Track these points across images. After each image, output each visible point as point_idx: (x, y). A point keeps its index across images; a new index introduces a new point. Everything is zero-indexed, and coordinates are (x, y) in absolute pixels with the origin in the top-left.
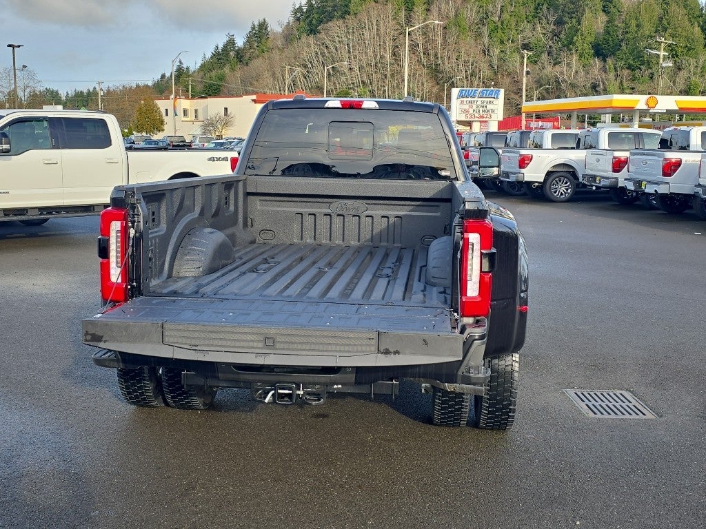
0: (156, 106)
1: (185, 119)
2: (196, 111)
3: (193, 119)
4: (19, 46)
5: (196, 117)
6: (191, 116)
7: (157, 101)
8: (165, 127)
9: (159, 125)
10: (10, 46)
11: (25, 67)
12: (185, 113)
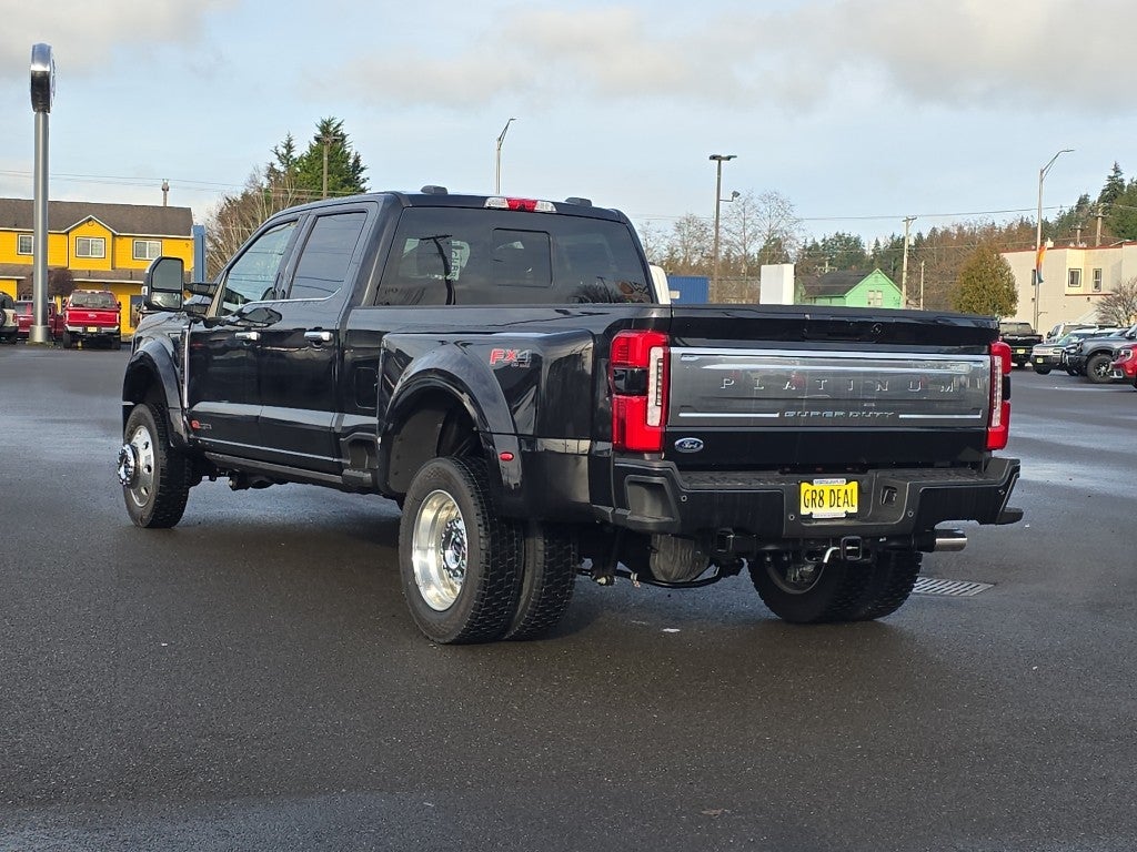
0: (1002, 263)
1: (1074, 290)
2: (1097, 274)
3: (1090, 289)
4: (729, 158)
5: (1097, 285)
6: (1086, 284)
7: (1006, 255)
8: (1019, 307)
9: (1006, 302)
10: (713, 158)
11: (736, 194)
12: (1074, 277)
